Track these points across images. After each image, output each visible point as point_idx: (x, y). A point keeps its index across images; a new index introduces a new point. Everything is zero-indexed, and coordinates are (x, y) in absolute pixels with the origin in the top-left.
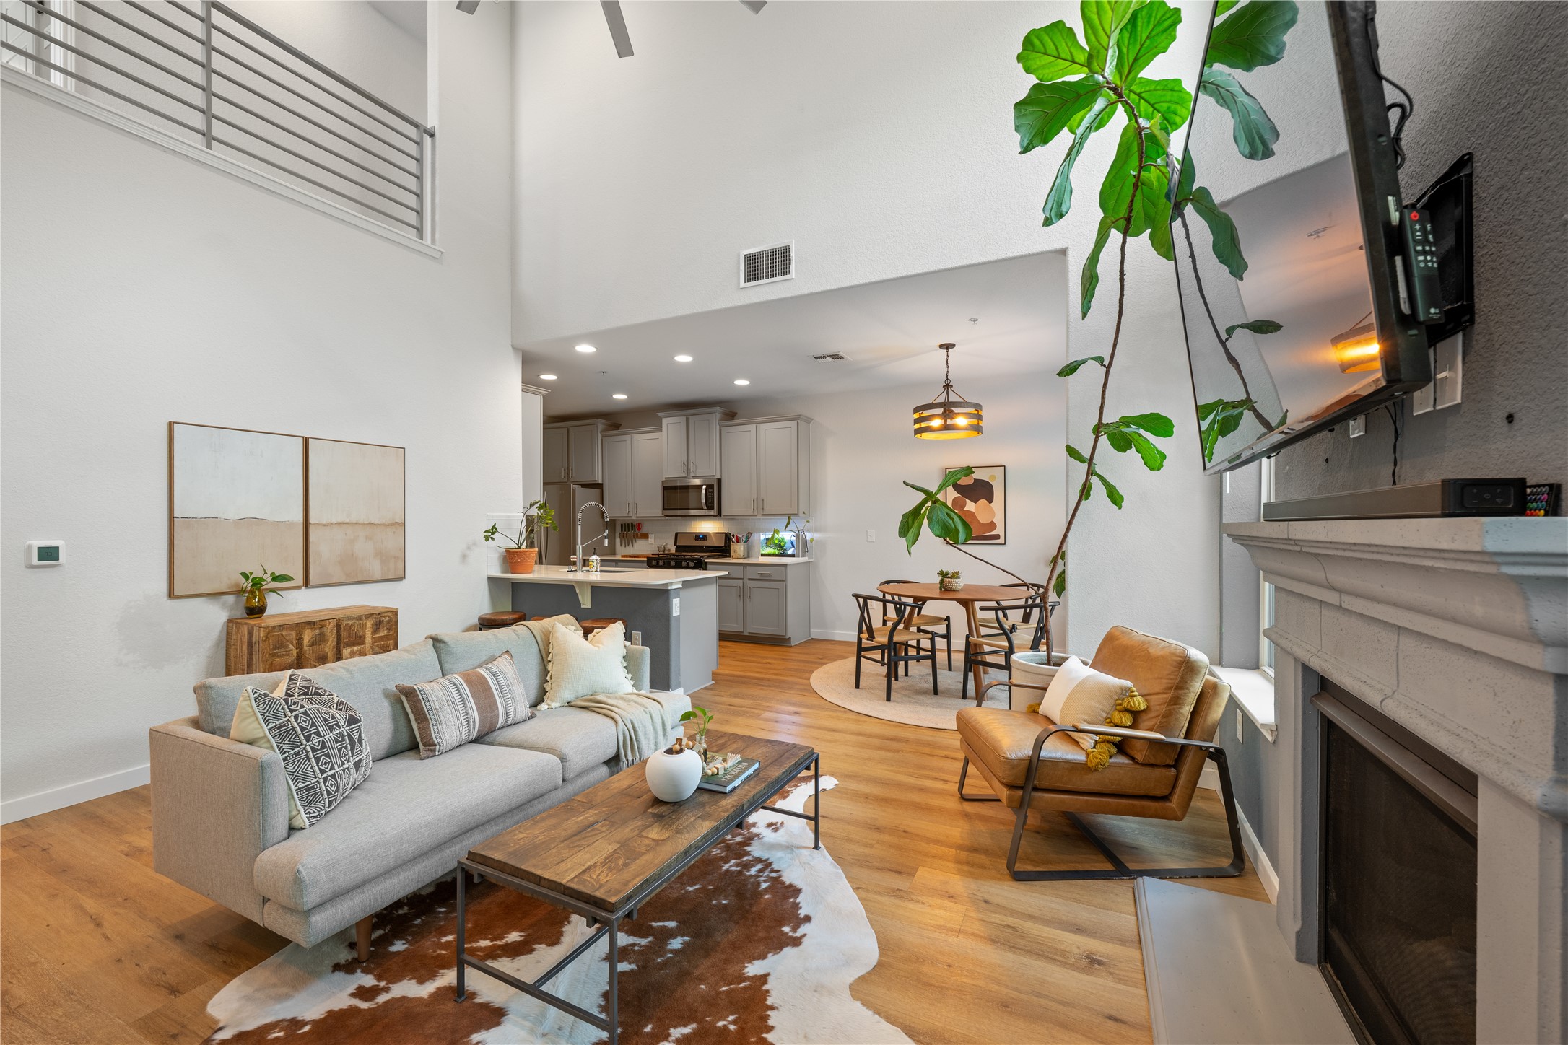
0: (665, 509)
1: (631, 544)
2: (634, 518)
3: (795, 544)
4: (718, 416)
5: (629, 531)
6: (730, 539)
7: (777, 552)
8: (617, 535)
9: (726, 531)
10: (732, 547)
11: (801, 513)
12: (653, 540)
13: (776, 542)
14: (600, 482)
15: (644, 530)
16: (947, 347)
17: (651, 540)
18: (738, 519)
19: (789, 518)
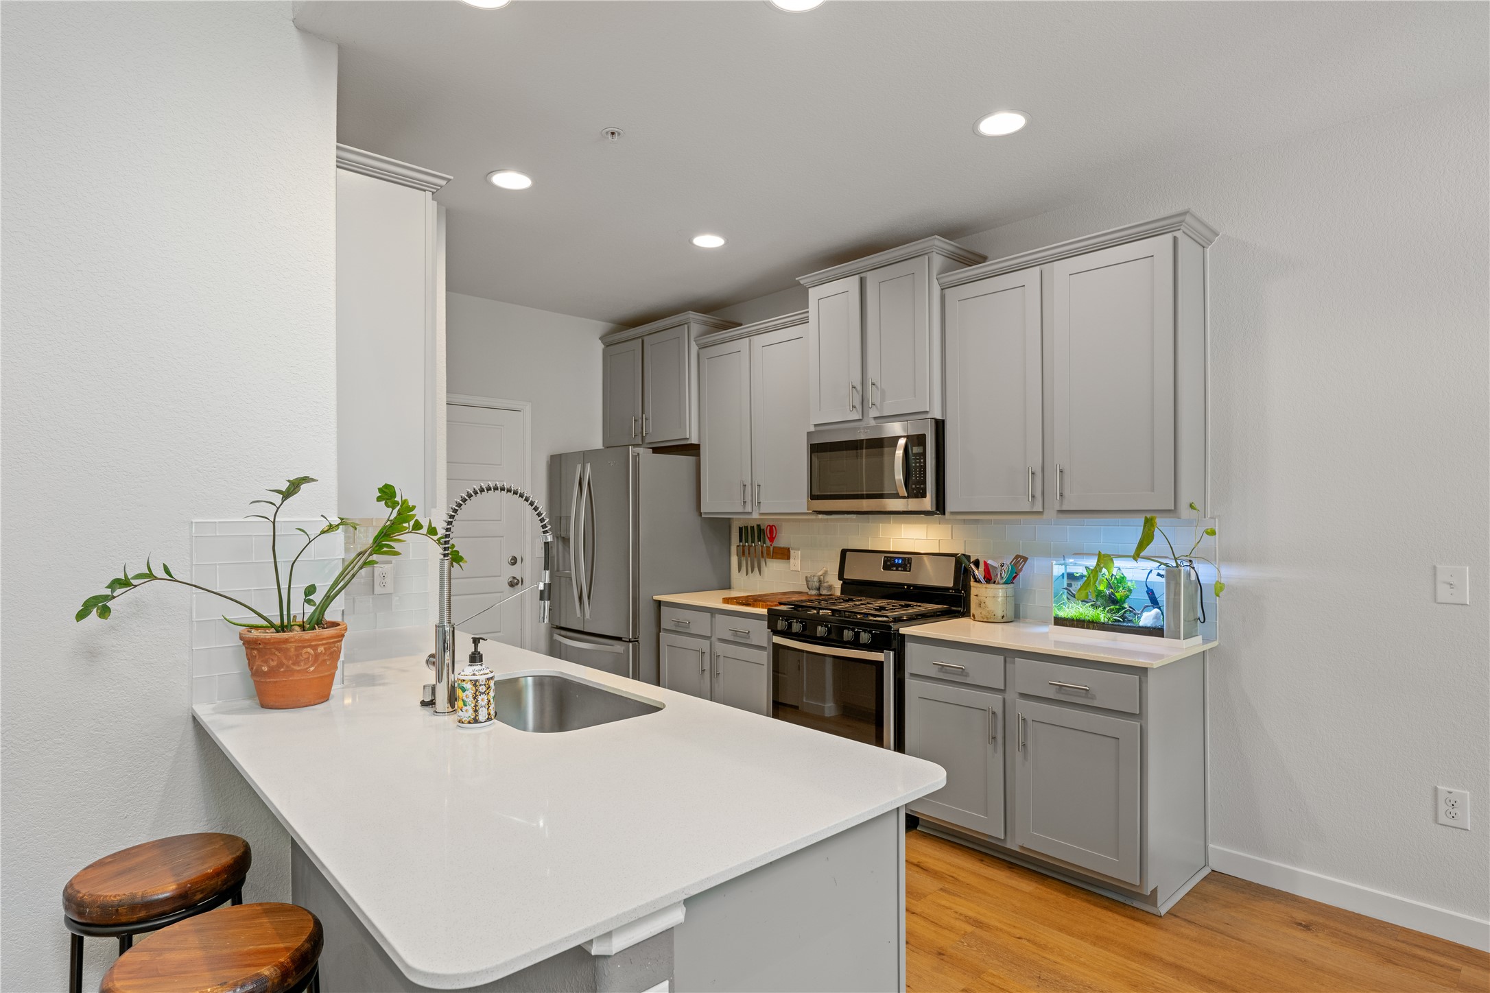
0: (813, 497)
1: (756, 569)
2: (755, 515)
3: (1162, 599)
4: (938, 261)
5: (753, 542)
6: (967, 571)
7: (1102, 616)
8: (734, 549)
9: (959, 550)
10: (973, 591)
11: (1185, 512)
12: (798, 562)
13: (1102, 587)
14: (694, 440)
15: (782, 541)
17: (796, 562)
18: (989, 522)
19: (1149, 524)
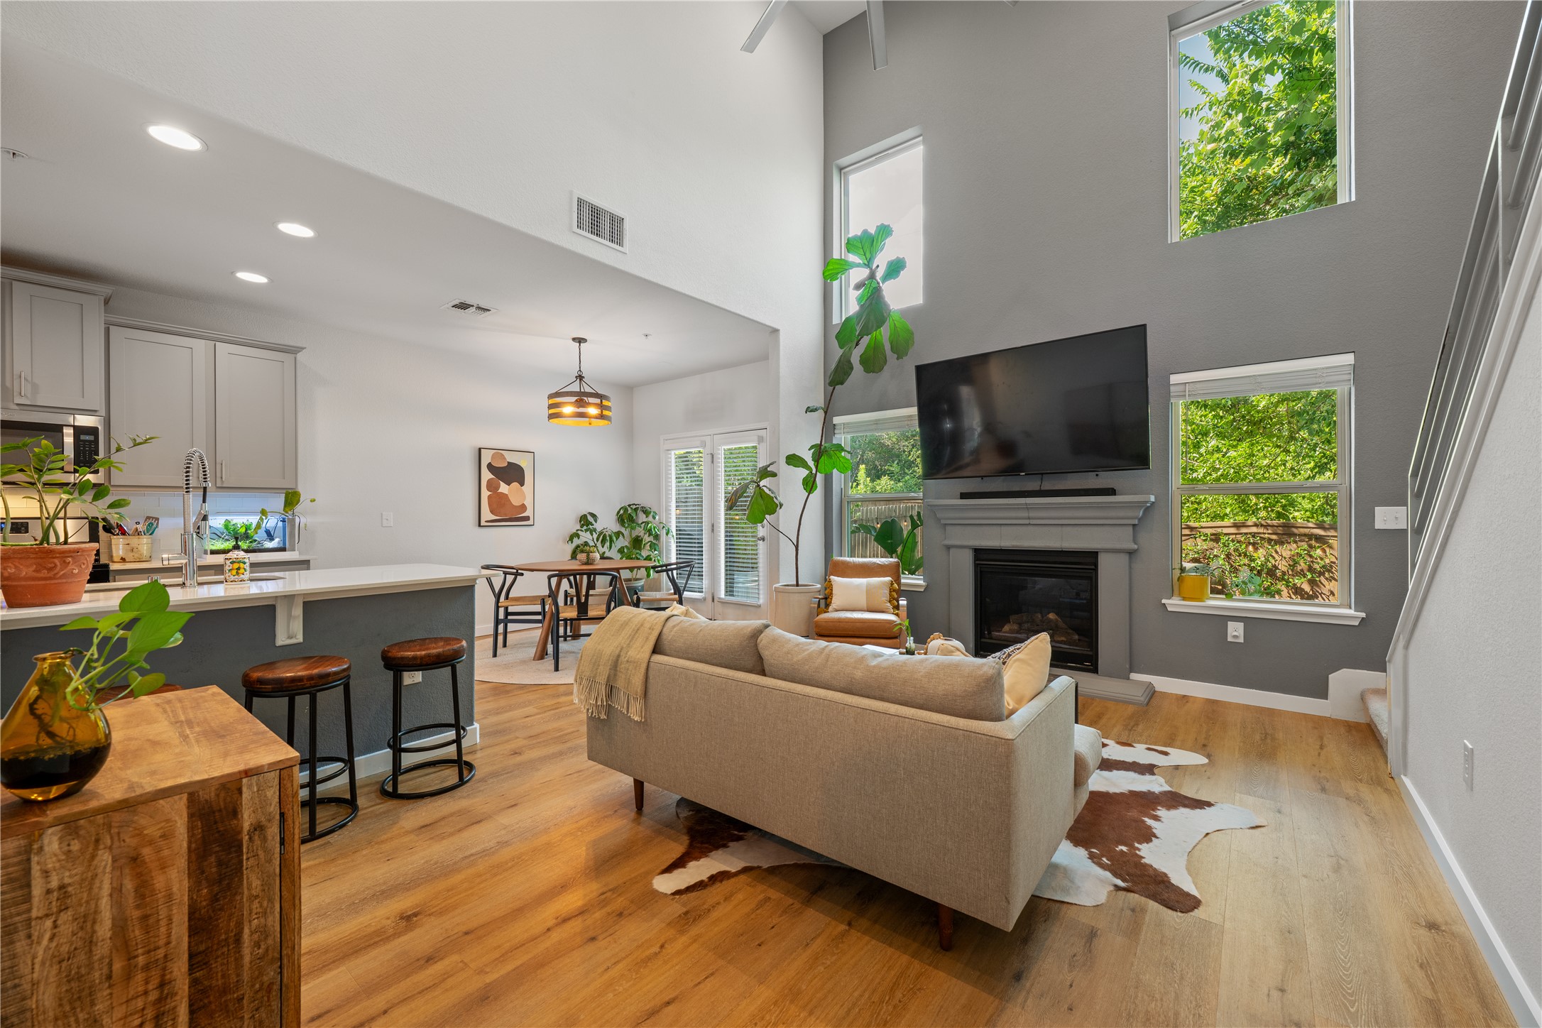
7: (243, 545)
16: (580, 341)
